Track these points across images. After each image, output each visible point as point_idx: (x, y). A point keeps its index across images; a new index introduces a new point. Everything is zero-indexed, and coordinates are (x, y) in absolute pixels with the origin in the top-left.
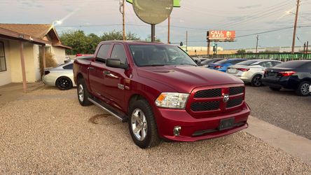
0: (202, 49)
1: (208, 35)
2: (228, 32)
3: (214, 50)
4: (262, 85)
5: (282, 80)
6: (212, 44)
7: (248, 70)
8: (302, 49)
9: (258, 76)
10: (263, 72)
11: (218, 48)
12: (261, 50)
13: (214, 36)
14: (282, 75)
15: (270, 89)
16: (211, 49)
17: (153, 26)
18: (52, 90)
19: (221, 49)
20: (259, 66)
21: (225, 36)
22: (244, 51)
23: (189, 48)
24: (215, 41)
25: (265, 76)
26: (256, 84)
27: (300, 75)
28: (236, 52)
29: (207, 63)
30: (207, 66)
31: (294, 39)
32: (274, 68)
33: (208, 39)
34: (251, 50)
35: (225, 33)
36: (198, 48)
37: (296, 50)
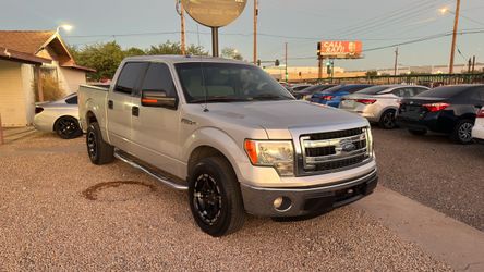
0: (311, 71)
1: (319, 48)
2: (351, 44)
3: (329, 72)
4: (397, 127)
5: (428, 118)
6: (326, 63)
7: (373, 102)
8: (466, 69)
9: (389, 111)
10: (398, 105)
11: (335, 69)
12: (403, 72)
13: (328, 50)
14: (427, 110)
15: (409, 134)
16: (325, 70)
17: (215, 29)
18: (47, 139)
19: (339, 70)
20: (392, 95)
21: (346, 50)
22: (375, 73)
23: (289, 70)
24: (330, 57)
25: (400, 112)
26: (386, 125)
27: (457, 109)
28: (363, 74)
29: (311, 91)
30: (309, 96)
31: (453, 53)
32: (416, 98)
33: (319, 54)
34: (387, 72)
35: (346, 44)
36: (305, 70)
37: (457, 71)
